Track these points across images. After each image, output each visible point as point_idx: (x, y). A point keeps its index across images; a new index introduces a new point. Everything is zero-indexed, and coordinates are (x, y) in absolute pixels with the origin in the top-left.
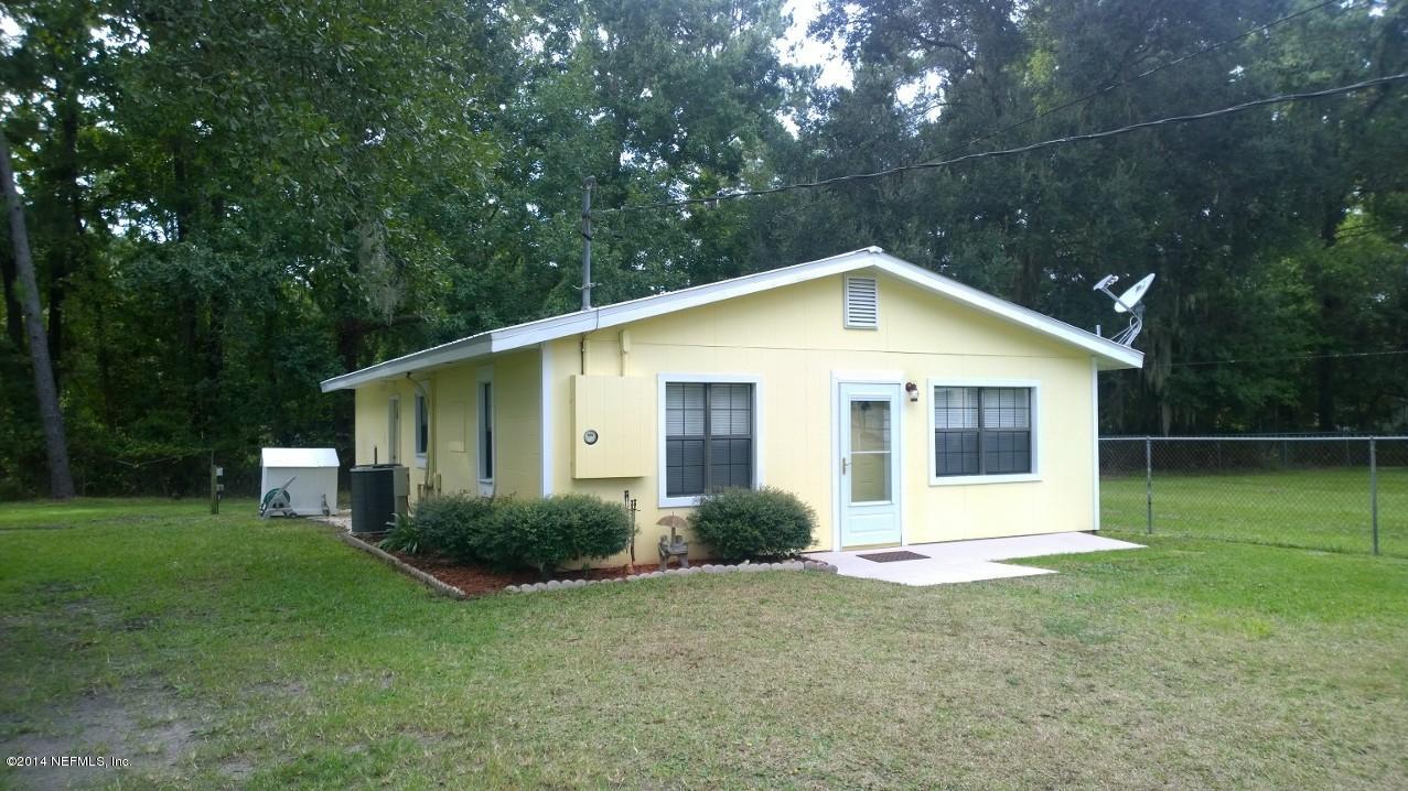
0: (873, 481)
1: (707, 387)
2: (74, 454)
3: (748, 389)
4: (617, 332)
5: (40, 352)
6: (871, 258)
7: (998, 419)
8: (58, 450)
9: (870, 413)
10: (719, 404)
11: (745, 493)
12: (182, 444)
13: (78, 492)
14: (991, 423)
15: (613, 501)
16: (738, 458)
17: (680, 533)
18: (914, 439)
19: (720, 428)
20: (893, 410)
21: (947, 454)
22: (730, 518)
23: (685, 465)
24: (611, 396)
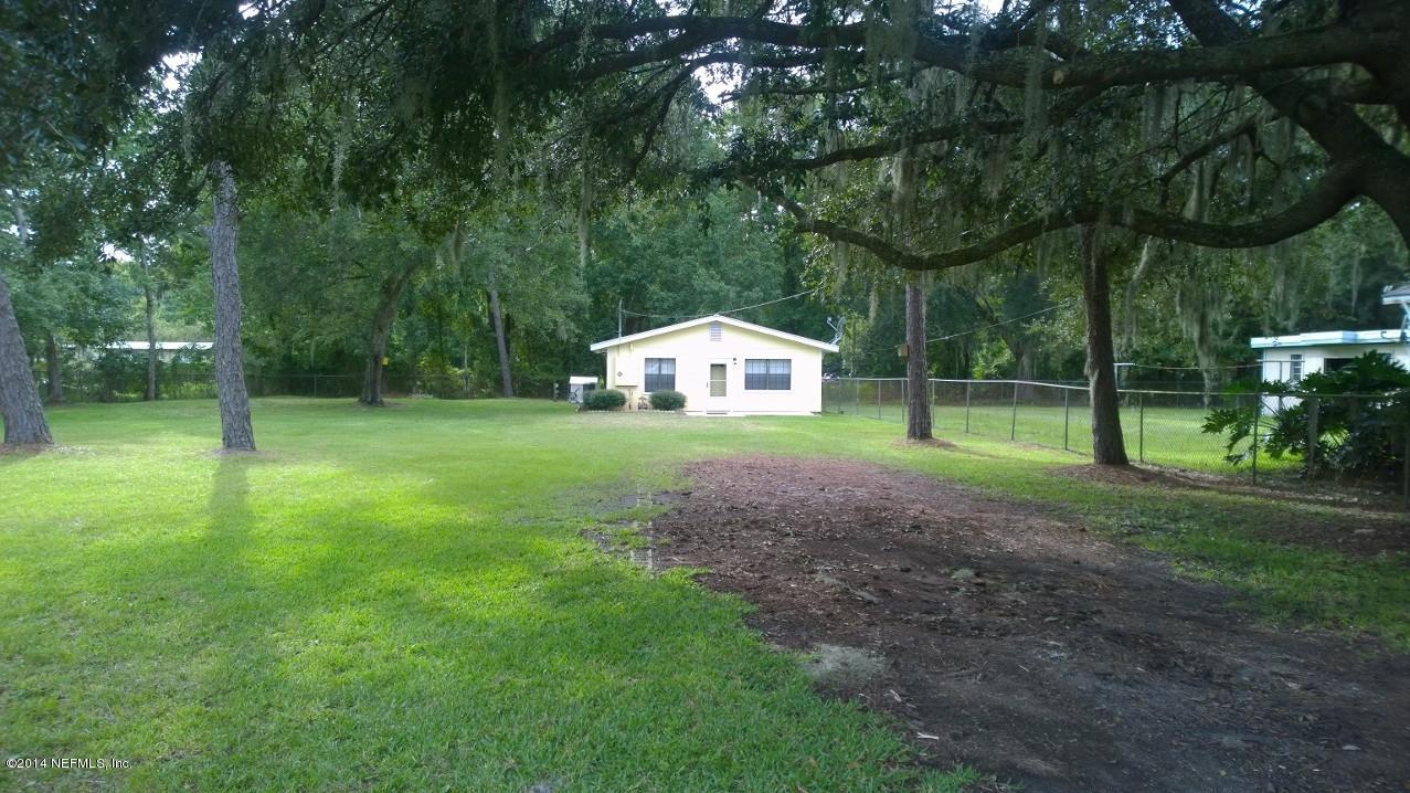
0: (719, 389)
1: (660, 360)
2: (514, 379)
3: (673, 360)
4: (629, 344)
5: (500, 332)
6: (717, 318)
7: (776, 370)
8: (507, 376)
9: (719, 368)
10: (664, 366)
11: (671, 392)
12: (557, 374)
13: (515, 395)
14: (772, 371)
15: (626, 392)
16: (670, 381)
17: (646, 402)
18: (735, 377)
19: (664, 372)
20: (727, 367)
21: (752, 382)
22: (665, 398)
23: (651, 383)
24: (627, 363)
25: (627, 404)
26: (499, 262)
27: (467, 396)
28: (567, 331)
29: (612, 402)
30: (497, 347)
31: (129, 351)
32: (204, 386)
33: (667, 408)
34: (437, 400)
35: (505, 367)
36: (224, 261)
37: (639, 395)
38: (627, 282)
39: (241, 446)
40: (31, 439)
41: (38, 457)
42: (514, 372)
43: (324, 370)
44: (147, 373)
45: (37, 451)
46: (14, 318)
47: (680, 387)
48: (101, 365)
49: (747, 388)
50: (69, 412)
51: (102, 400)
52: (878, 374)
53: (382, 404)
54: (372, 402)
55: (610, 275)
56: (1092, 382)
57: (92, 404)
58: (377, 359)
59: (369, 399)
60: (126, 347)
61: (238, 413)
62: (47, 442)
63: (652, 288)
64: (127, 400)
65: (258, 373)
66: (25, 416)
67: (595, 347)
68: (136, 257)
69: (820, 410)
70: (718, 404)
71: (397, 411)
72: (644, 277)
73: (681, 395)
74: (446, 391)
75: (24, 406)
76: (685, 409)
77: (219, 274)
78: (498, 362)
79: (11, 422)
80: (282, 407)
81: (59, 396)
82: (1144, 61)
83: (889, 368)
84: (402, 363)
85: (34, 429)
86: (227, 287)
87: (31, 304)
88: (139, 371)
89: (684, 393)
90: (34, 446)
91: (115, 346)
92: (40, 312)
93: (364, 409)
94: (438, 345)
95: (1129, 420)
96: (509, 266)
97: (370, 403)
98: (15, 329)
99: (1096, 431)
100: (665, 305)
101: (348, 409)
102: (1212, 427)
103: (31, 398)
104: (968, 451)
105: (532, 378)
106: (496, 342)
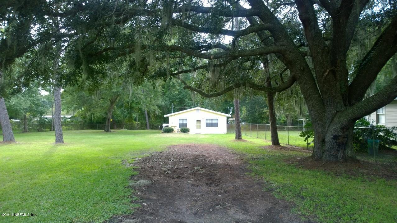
0: (199, 127)
1: (183, 119)
3: (186, 119)
4: (174, 115)
5: (146, 112)
6: (198, 108)
8: (148, 124)
9: (199, 121)
11: (186, 128)
12: (159, 123)
13: (150, 129)
14: (213, 122)
15: (174, 128)
16: (186, 125)
17: (179, 130)
18: (203, 124)
19: (184, 122)
20: (201, 121)
21: (208, 125)
22: (184, 129)
23: (181, 125)
24: (174, 119)
25: (174, 131)
26: (138, 94)
27: (137, 129)
28: (158, 112)
29: (170, 131)
30: (145, 116)
31: (46, 118)
32: (67, 127)
33: (184, 132)
34: (128, 130)
35: (147, 121)
36: (57, 96)
37: (177, 129)
38: (180, 98)
39: (60, 142)
40: (9, 140)
41: (10, 144)
42: (150, 123)
43: (100, 123)
44: (51, 124)
45: (10, 143)
46: (6, 111)
47: (188, 127)
48: (39, 122)
49: (206, 126)
50: (29, 134)
51: (39, 131)
52: (249, 123)
53: (110, 131)
54: (108, 131)
55: (175, 96)
56: (270, 123)
57: (36, 132)
58: (109, 120)
59: (107, 130)
60: (45, 117)
61: (59, 134)
62: (13, 141)
63: (186, 100)
64: (46, 131)
65: (82, 123)
66: (8, 135)
67: (165, 116)
68: (50, 93)
69: (226, 132)
70: (198, 131)
71: (114, 133)
72: (184, 97)
73: (188, 129)
74: (132, 128)
75: (8, 132)
76: (189, 132)
77: (56, 99)
78: (146, 120)
79: (5, 136)
80: (84, 132)
81: (27, 130)
82: (230, 54)
83: (252, 121)
84: (121, 121)
85: (10, 138)
86: (57, 102)
87: (18, 106)
88: (49, 123)
89: (189, 128)
90: (10, 142)
91: (43, 117)
92: (21, 108)
93: (105, 133)
94: (130, 116)
95: (280, 134)
96: (141, 95)
97: (107, 131)
98: (6, 113)
99: (272, 136)
100: (189, 104)
101: (100, 134)
102: (303, 135)
103: (10, 130)
104: (250, 143)
105: (155, 124)
106: (145, 115)
